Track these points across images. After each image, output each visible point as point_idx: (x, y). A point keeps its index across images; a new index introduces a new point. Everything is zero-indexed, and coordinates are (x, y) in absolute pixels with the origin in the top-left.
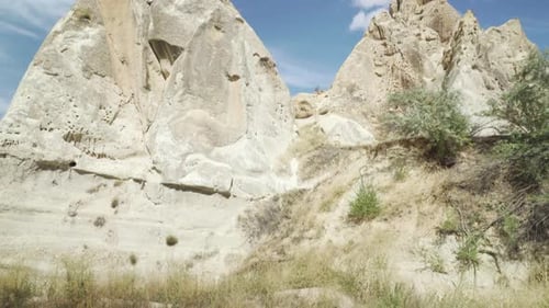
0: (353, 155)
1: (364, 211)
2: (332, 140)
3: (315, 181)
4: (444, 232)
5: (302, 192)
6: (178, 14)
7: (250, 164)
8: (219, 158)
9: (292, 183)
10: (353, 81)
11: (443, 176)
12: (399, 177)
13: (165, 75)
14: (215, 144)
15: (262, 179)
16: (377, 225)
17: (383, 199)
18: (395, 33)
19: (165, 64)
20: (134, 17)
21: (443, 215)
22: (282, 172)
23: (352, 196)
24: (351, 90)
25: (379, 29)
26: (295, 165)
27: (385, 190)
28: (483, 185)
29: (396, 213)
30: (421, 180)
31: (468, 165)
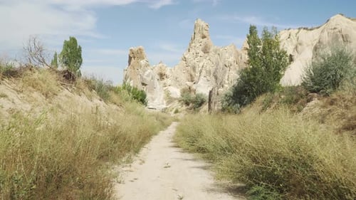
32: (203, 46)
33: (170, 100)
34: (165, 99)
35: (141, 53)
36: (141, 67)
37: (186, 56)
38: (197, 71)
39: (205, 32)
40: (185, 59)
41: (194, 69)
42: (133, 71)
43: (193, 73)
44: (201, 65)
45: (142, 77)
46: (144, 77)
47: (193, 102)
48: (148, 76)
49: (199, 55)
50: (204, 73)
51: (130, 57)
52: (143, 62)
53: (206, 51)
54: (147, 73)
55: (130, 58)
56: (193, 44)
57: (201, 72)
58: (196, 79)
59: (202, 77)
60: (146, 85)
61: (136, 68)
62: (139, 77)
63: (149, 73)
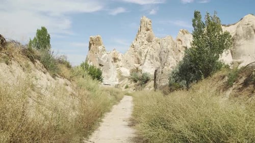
0: (126, 79)
1: (127, 87)
2: (123, 74)
3: (121, 82)
4: (134, 90)
5: (119, 84)
6: (103, 60)
7: (112, 81)
8: (109, 80)
9: (117, 83)
10: (127, 59)
11: (135, 84)
12: (131, 83)
13: (100, 68)
14: (108, 78)
15: (114, 83)
16: (128, 89)
17: (129, 86)
18: (137, 47)
21: (134, 88)
22: (116, 81)
23: (126, 85)
24: (127, 61)
26: (117, 80)
28: (138, 85)
29: (130, 87)
30: (133, 84)
31: (138, 82)
32: (147, 37)
33: (121, 78)
34: (117, 77)
35: (99, 40)
36: (99, 51)
37: (134, 44)
38: (143, 55)
39: (149, 26)
40: (133, 46)
41: (140, 54)
42: (92, 54)
43: (139, 57)
44: (146, 51)
45: (99, 60)
46: (101, 59)
47: (140, 80)
48: (104, 58)
49: (144, 43)
50: (148, 57)
51: (90, 43)
52: (100, 48)
53: (149, 40)
54: (103, 56)
55: (90, 45)
56: (140, 35)
57: (146, 56)
58: (142, 62)
59: (147, 60)
60: (103, 66)
61: (95, 52)
62: (97, 59)
63: (105, 56)
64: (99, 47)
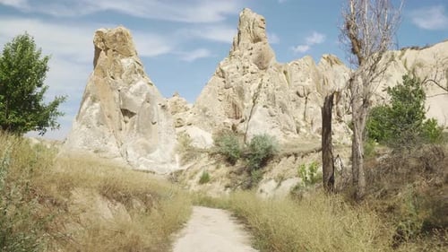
0: (203, 155)
1: (204, 179)
2: (193, 144)
3: (185, 168)
4: (227, 187)
5: (182, 171)
6: (132, 97)
7: (161, 160)
8: (150, 159)
9: (176, 167)
10: (206, 105)
11: (231, 168)
12: (218, 168)
13: (126, 122)
14: (149, 153)
15: (166, 166)
16: (208, 185)
17: (211, 175)
18: (231, 75)
19: (127, 118)
20: (115, 98)
21: (228, 182)
22: (173, 162)
23: (200, 174)
24: (205, 111)
25: (222, 71)
26: (177, 158)
27: (212, 172)
28: (240, 173)
29: (214, 181)
30: (224, 169)
31: (239, 164)
32: (255, 56)
33: (190, 153)
34: (177, 150)
35: (124, 41)
36: (121, 72)
37: (225, 69)
38: (246, 96)
39: (259, 31)
40: (222, 74)
41: (241, 92)
42: (101, 80)
43: (238, 101)
44: (255, 86)
45: (122, 97)
46: (129, 95)
47: (244, 157)
48: (138, 94)
49: (249, 70)
50: (262, 99)
51: (96, 48)
52: (126, 62)
53: (261, 63)
54: (135, 87)
55: (98, 51)
56: (237, 51)
57: (256, 96)
58: (245, 113)
59: (259, 107)
60: (132, 114)
61: (109, 73)
62: (116, 94)
63: (141, 87)
64: (124, 61)
